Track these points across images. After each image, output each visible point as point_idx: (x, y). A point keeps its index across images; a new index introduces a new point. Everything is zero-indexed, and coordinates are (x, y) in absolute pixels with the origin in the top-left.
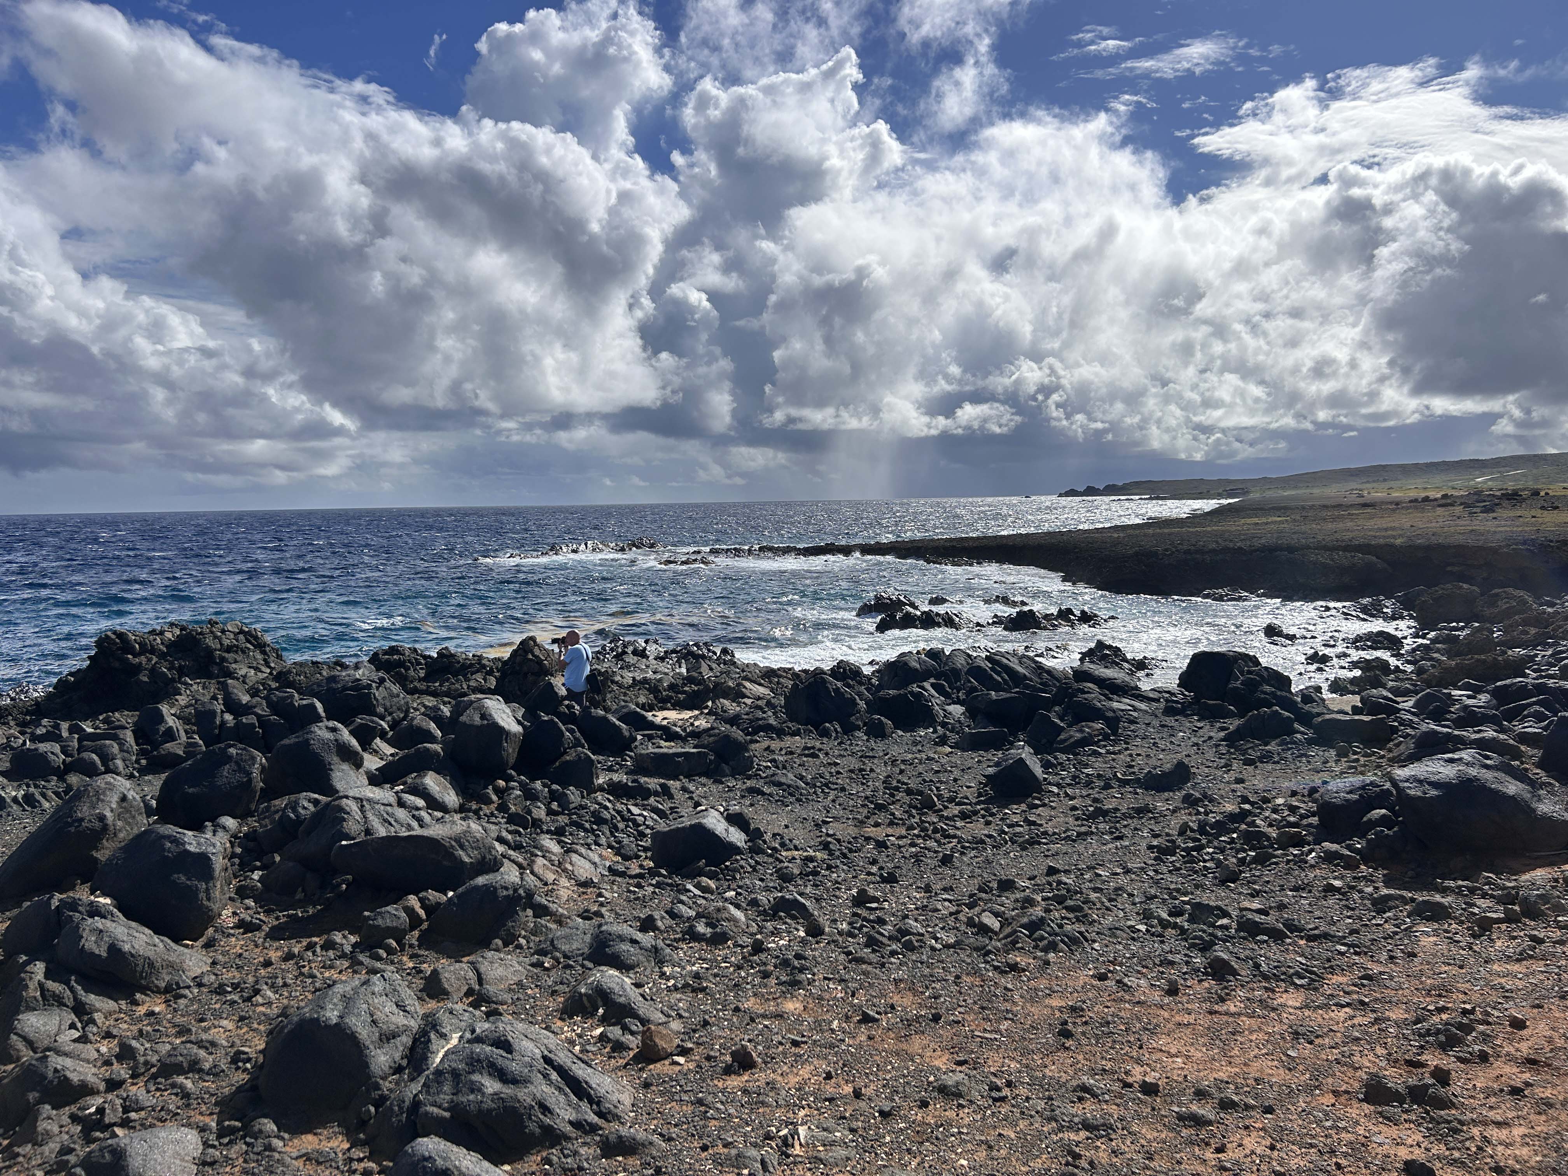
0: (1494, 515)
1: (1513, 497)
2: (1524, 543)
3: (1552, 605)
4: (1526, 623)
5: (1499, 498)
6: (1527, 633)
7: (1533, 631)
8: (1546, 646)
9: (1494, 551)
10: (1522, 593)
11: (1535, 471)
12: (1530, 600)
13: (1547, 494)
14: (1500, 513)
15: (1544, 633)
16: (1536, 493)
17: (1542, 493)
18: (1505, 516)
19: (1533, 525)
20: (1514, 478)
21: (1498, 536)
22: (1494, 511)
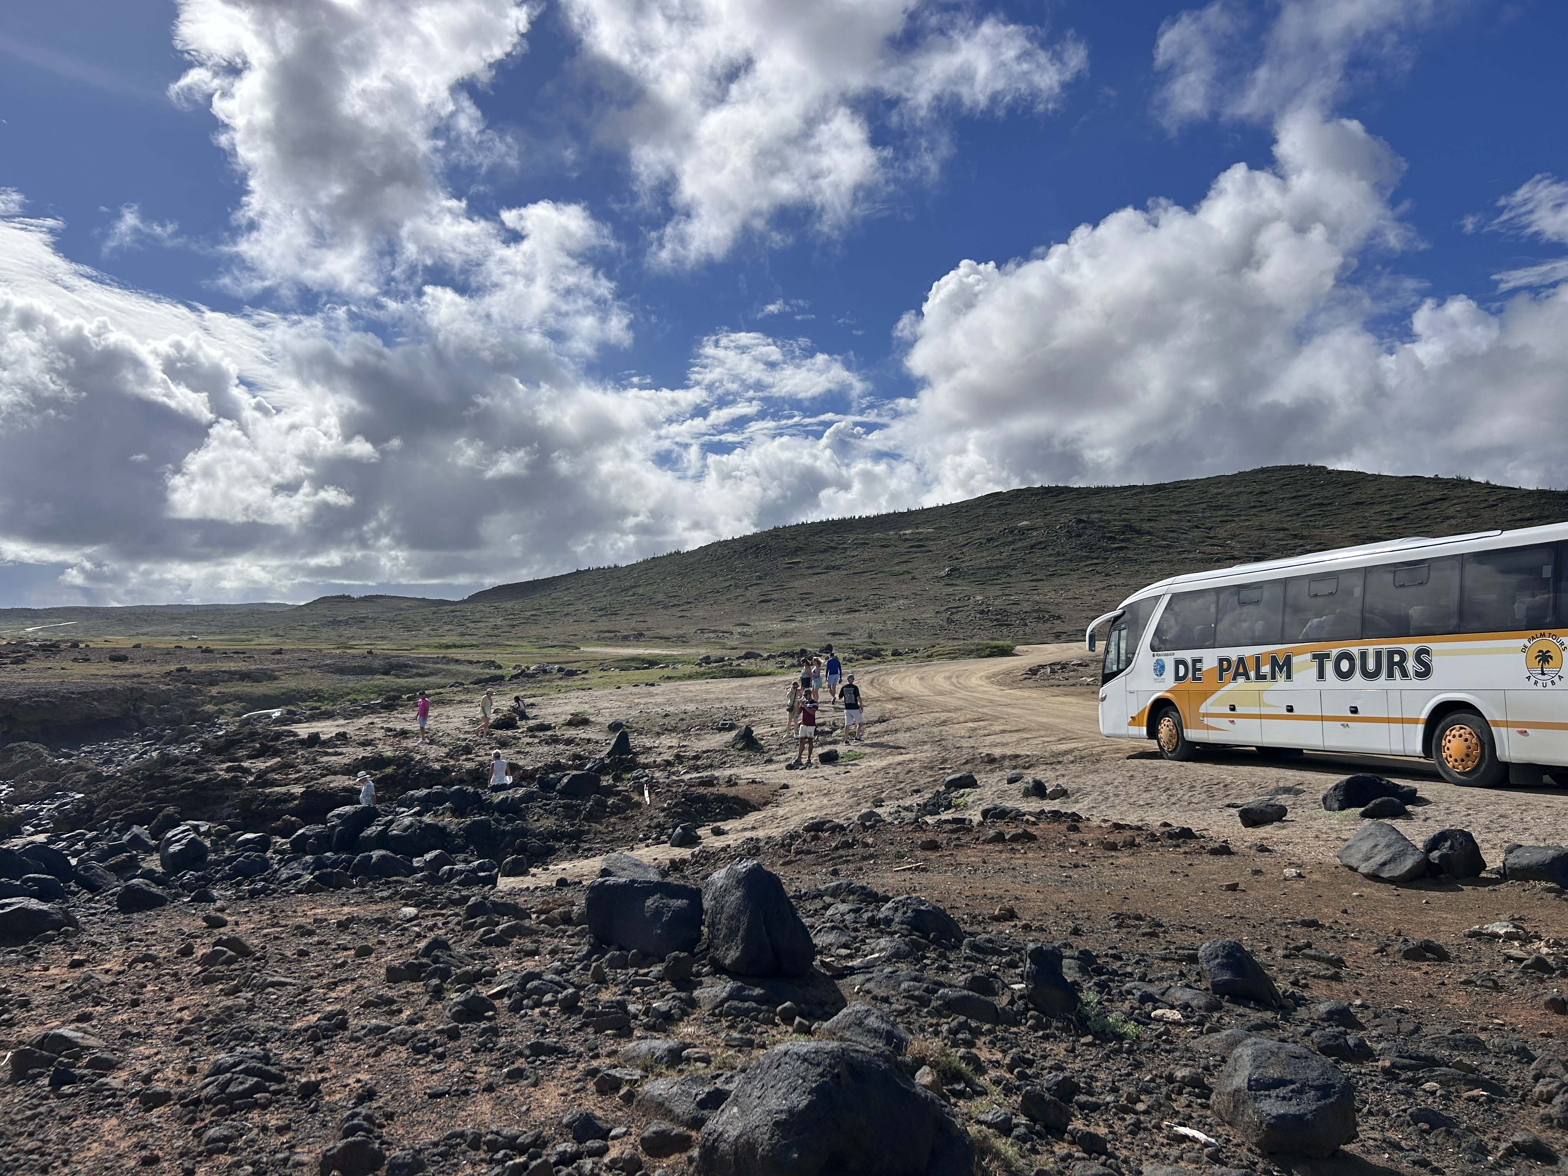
0: (24, 666)
1: (50, 649)
2: (46, 695)
3: (68, 756)
4: (37, 777)
5: (36, 649)
6: (37, 787)
7: (42, 784)
8: (53, 798)
9: (15, 704)
10: (35, 746)
11: (86, 623)
12: (45, 753)
13: (87, 646)
14: (32, 664)
15: (54, 786)
16: (75, 645)
17: (82, 645)
18: (35, 667)
19: (60, 676)
20: (65, 629)
21: (20, 688)
22: (24, 663)
